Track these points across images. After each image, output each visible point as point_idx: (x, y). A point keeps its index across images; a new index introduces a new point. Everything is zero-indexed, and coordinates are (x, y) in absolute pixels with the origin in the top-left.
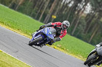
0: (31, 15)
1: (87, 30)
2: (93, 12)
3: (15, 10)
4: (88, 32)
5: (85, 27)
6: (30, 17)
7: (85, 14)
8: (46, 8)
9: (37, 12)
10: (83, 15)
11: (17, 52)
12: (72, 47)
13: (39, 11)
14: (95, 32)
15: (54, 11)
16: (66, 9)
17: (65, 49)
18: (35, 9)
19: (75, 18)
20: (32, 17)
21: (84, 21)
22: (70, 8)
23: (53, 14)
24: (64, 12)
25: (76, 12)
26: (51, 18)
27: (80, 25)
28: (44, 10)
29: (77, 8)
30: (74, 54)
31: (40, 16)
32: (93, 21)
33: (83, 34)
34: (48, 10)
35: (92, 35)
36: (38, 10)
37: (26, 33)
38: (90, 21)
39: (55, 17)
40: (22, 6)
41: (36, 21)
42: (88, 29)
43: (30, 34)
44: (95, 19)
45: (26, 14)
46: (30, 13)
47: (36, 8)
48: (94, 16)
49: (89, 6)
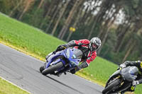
0: (41, 27)
1: (119, 48)
2: (127, 22)
3: (18, 19)
4: (120, 51)
5: (116, 44)
6: (39, 30)
7: (116, 25)
8: (62, 17)
9: (48, 23)
10: (113, 26)
11: (22, 78)
12: (98, 72)
13: (52, 21)
14: (129, 50)
15: (73, 21)
16: (89, 18)
17: (88, 74)
18: (45, 19)
19: (102, 31)
20: (42, 29)
21: (115, 35)
22: (95, 17)
23: (71, 25)
24: (86, 23)
25: (104, 23)
26: (68, 30)
27: (109, 41)
28: (59, 19)
29: (104, 17)
30: (101, 81)
31: (52, 29)
32: (127, 35)
33: (113, 53)
34: (64, 19)
35: (126, 53)
36: (50, 20)
37: (34, 52)
38: (123, 36)
39: (74, 30)
40: (28, 14)
41: (47, 35)
42: (120, 46)
43: (40, 53)
44: (129, 32)
45: (34, 26)
46: (40, 24)
47: (47, 17)
48: (128, 29)
49: (122, 15)
